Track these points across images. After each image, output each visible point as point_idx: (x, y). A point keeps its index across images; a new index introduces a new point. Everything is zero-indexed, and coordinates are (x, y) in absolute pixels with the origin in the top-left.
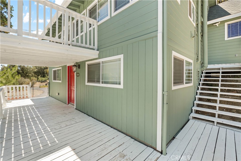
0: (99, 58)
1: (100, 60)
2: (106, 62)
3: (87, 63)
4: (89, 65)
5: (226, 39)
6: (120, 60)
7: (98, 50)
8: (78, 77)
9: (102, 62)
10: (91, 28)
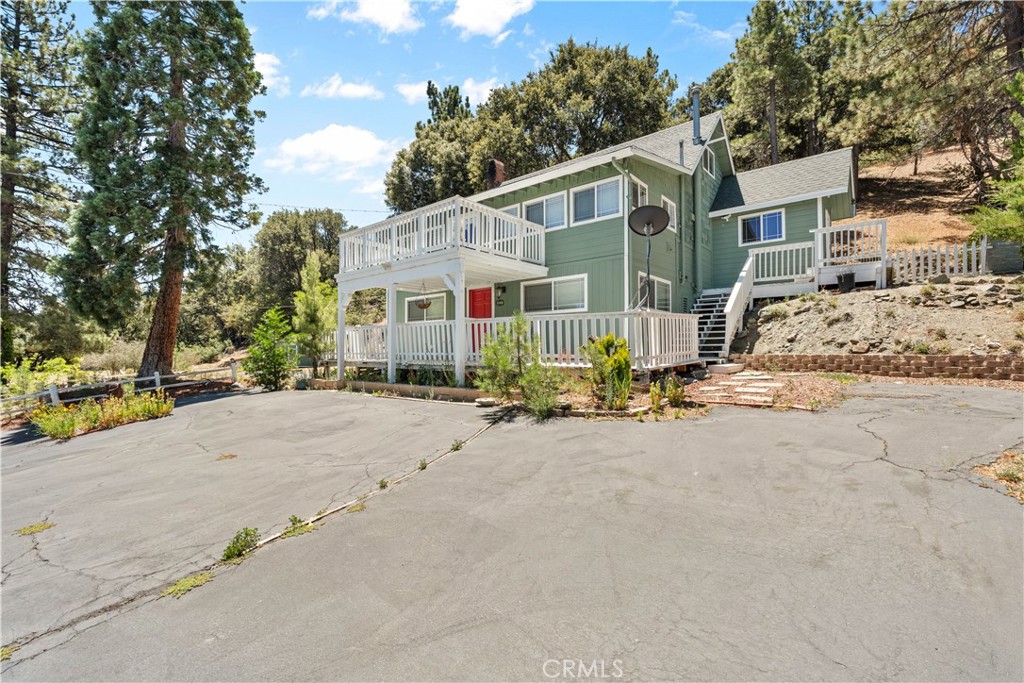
0: (549, 276)
1: (552, 280)
2: (559, 282)
3: (522, 284)
4: (526, 287)
5: (740, 244)
6: (583, 279)
7: (546, 266)
8: (500, 308)
9: (555, 283)
10: (528, 235)
